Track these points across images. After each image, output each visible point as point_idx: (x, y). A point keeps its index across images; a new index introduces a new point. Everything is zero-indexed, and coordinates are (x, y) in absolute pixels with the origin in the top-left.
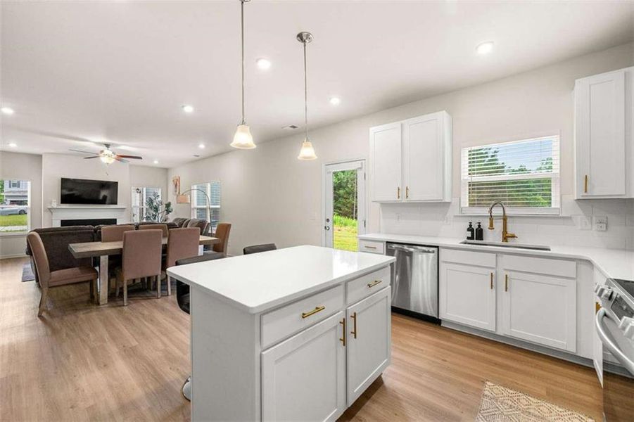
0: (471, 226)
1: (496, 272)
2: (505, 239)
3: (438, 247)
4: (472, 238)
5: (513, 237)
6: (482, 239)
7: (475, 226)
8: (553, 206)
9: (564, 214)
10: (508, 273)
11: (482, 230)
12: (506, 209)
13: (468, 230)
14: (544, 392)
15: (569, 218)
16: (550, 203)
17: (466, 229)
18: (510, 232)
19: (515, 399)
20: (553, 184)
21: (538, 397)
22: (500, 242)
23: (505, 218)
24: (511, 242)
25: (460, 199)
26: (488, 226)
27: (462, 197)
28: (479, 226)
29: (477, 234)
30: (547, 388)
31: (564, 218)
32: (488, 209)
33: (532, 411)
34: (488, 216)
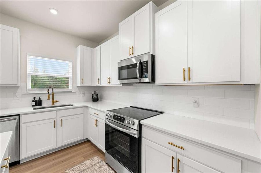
0: (34, 99)
1: (56, 119)
2: (53, 103)
3: (19, 115)
4: (36, 105)
5: (57, 102)
6: (41, 105)
7: (37, 99)
8: (69, 88)
9: (74, 91)
10: (61, 118)
11: (41, 100)
12: (54, 89)
13: (33, 101)
14: (83, 159)
15: (75, 92)
16: (68, 87)
17: (32, 101)
18: (55, 100)
19: (78, 168)
20: (69, 80)
21: (83, 161)
22: (51, 105)
23: (53, 94)
24: (56, 104)
25: (26, 84)
26: (47, 98)
27: (28, 83)
28: (40, 99)
29: (38, 103)
30: (83, 156)
31: (74, 92)
32: (47, 90)
33: (85, 168)
34: (47, 93)
